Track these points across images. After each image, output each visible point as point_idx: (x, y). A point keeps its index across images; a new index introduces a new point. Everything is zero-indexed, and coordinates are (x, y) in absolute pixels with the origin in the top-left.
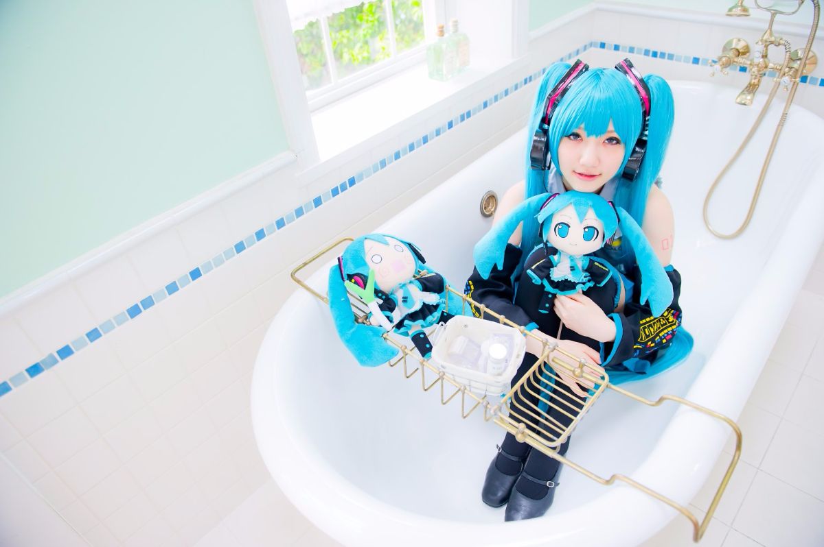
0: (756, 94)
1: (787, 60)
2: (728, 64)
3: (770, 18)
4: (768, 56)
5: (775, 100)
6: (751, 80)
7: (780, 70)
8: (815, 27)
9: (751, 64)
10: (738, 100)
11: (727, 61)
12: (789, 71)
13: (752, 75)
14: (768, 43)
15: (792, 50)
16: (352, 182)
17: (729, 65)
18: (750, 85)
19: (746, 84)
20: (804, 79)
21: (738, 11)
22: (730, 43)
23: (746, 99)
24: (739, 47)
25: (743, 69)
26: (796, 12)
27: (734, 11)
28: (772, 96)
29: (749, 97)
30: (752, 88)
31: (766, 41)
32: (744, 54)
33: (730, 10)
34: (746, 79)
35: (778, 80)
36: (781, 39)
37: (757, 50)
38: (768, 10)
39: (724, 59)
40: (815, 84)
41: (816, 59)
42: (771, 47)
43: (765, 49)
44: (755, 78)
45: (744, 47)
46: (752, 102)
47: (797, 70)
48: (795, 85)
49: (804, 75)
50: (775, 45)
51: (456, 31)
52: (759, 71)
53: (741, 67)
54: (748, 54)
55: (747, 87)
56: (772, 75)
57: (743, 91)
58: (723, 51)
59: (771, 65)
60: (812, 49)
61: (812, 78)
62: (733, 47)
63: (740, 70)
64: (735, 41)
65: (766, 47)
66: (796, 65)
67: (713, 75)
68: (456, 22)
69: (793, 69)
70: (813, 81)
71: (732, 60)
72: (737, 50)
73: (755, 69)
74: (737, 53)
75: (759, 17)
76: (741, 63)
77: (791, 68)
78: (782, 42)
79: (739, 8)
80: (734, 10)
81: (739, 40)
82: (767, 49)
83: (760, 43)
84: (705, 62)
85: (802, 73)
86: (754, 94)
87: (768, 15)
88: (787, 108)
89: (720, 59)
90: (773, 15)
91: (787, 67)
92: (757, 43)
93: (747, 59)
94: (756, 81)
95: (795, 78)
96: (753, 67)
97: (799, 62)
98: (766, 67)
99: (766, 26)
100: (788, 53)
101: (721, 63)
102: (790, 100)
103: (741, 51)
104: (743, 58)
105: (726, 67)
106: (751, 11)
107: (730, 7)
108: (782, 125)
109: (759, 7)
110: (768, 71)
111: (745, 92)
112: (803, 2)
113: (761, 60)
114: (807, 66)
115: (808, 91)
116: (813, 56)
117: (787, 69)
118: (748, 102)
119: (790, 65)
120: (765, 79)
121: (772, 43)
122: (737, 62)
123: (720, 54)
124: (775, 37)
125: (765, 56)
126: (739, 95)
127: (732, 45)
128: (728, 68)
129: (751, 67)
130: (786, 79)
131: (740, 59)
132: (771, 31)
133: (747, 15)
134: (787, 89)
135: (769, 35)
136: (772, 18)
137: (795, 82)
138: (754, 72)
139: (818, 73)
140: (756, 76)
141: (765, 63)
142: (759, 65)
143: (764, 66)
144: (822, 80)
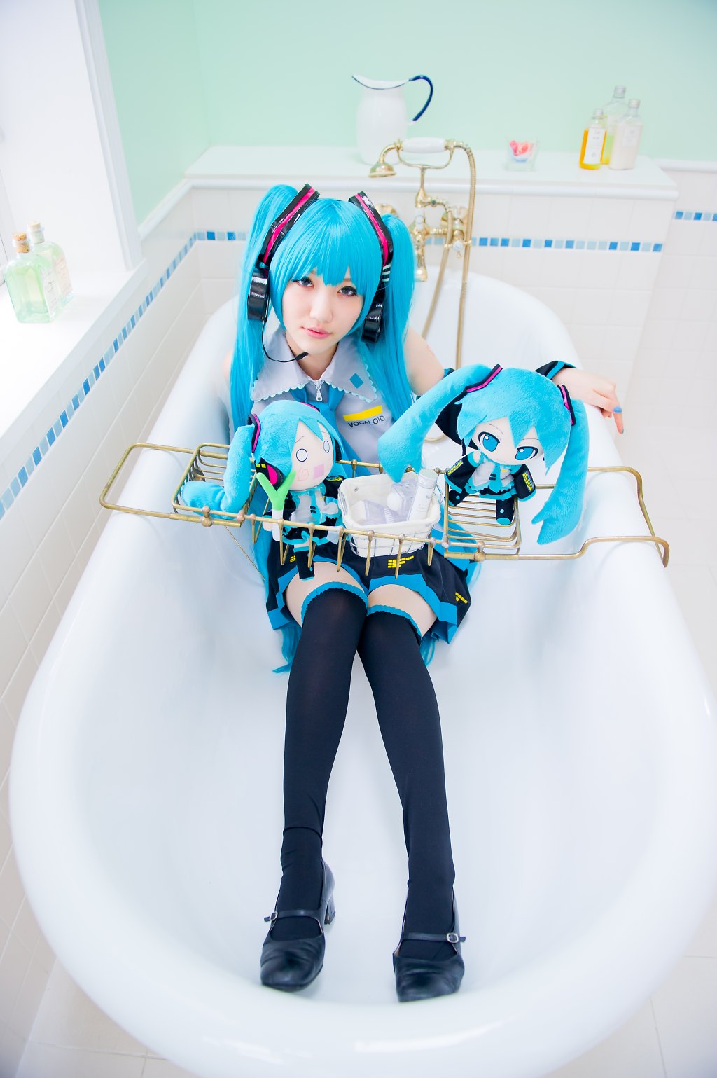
3: (419, 176)
5: (447, 272)
8: (474, 180)
12: (458, 234)
14: (424, 205)
21: (381, 170)
26: (448, 164)
27: (378, 171)
28: (443, 267)
31: (420, 203)
33: (373, 170)
35: (448, 246)
37: (418, 215)
38: (415, 165)
40: (477, 244)
46: (427, 277)
48: (467, 250)
52: (424, 239)
59: (433, 230)
66: (457, 226)
73: (419, 237)
75: (407, 175)
78: (438, 201)
79: (382, 167)
80: (378, 169)
83: (417, 206)
86: (425, 267)
87: (418, 172)
88: (464, 278)
90: (423, 170)
91: (451, 230)
94: (420, 252)
96: (417, 235)
97: (456, 222)
98: (429, 233)
99: (417, 184)
100: (448, 213)
102: (465, 268)
106: (396, 170)
107: (372, 166)
109: (404, 163)
112: (453, 152)
113: (423, 225)
115: (476, 250)
119: (454, 227)
121: (428, 204)
124: (431, 198)
130: (458, 243)
132: (424, 190)
133: (392, 175)
134: (460, 255)
135: (423, 195)
136: (422, 175)
137: (466, 247)
138: (419, 241)
139: (477, 232)
140: (418, 246)
141: (425, 229)
142: (422, 232)
143: (425, 232)
144: (481, 239)
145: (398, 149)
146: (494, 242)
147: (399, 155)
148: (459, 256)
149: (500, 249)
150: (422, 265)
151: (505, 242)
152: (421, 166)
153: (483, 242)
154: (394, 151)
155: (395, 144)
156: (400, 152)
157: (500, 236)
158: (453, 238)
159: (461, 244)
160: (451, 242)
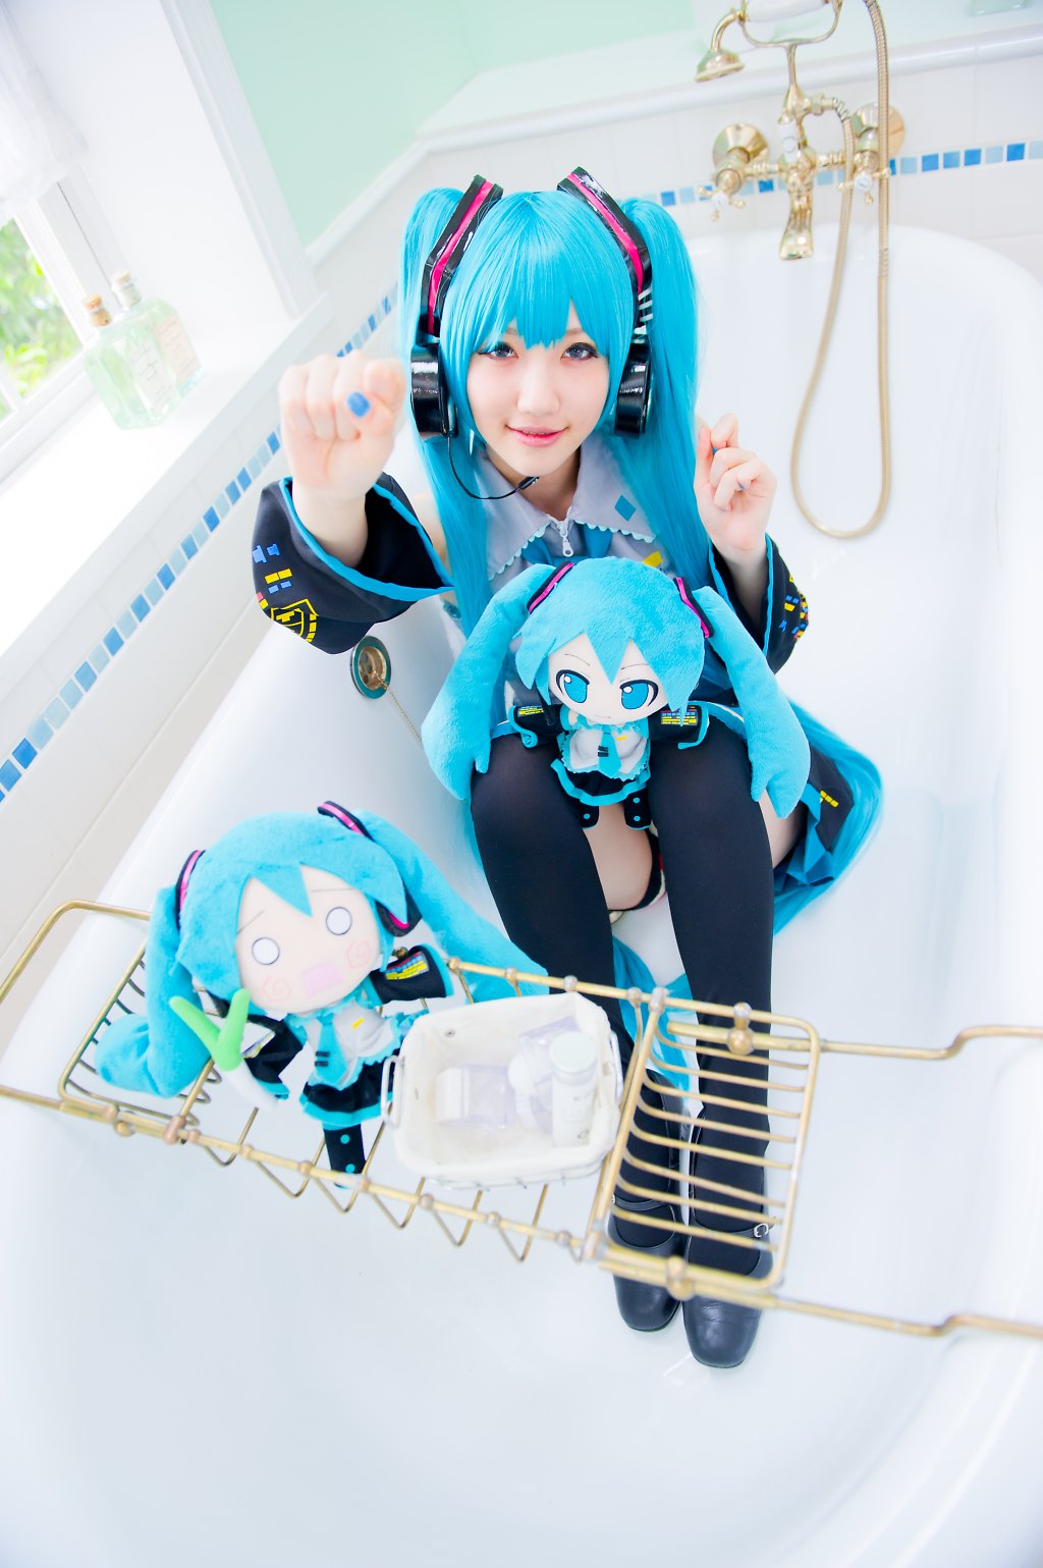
0: (813, 228)
1: (850, 139)
2: (737, 186)
3: (785, 61)
4: (809, 143)
5: (854, 231)
6: (792, 202)
7: (843, 163)
8: (883, 52)
9: (781, 170)
10: (785, 253)
11: (732, 177)
12: (863, 158)
13: (789, 192)
14: (799, 115)
15: (852, 116)
17: (740, 184)
18: (793, 211)
19: (786, 215)
21: (717, 65)
22: (721, 140)
23: (797, 245)
24: (743, 143)
25: (766, 186)
26: (833, 30)
27: (710, 67)
28: (844, 222)
29: (802, 240)
30: (800, 220)
31: (794, 112)
32: (756, 153)
33: (701, 68)
34: (779, 204)
35: (848, 184)
36: (823, 97)
37: (782, 137)
38: (777, 44)
39: (727, 176)
40: (914, 171)
41: (901, 120)
42: (809, 121)
43: (797, 129)
44: (799, 197)
45: (753, 139)
46: (811, 248)
47: (875, 154)
48: (884, 185)
49: (890, 158)
50: (816, 114)
51: (136, 300)
52: (803, 179)
53: (761, 183)
54: (763, 153)
55: (790, 219)
56: (826, 180)
57: (786, 231)
58: (716, 161)
59: (822, 159)
60: (891, 102)
61: (903, 160)
62: (732, 144)
63: (761, 191)
64: (730, 132)
65: (799, 123)
66: (869, 142)
67: (718, 217)
68: (126, 278)
69: (867, 154)
70: (908, 166)
71: (740, 172)
72: (743, 150)
73: (794, 177)
74: (745, 157)
75: (763, 64)
76: (760, 174)
77: (862, 152)
78: (825, 103)
79: (718, 58)
80: (709, 65)
81: (738, 128)
82: (801, 129)
83: (786, 119)
84: (688, 195)
85: (886, 156)
86: (810, 230)
87: (779, 56)
88: (882, 238)
89: (717, 179)
90: (792, 50)
91: (855, 153)
92: (780, 120)
93: (767, 159)
94: (803, 202)
95: (878, 169)
96: (788, 173)
97: (870, 135)
98: (813, 166)
99: (785, 79)
100: (847, 122)
101: (724, 187)
102: (884, 220)
103: (750, 149)
104: (760, 162)
105: (734, 192)
106: (743, 59)
107: (699, 60)
108: (886, 276)
109: (757, 44)
110: (817, 174)
111: (792, 232)
112: (840, 5)
113: (799, 154)
114: (893, 140)
115: (910, 187)
117: (858, 156)
118: (803, 249)
119: (858, 148)
120: (818, 192)
121: (808, 111)
122: (751, 175)
123: (712, 170)
124: (811, 99)
125: (803, 145)
126: (782, 242)
127: (727, 144)
128: (740, 193)
129: (784, 175)
130: (862, 177)
131: (757, 167)
132: (796, 86)
133: (737, 70)
134: (870, 198)
135: (796, 97)
136: (791, 61)
137: (881, 180)
138: (794, 184)
139: (913, 147)
140: (799, 191)
141: (808, 159)
142: (800, 166)
143: (807, 165)
144: (925, 159)
145: (742, 19)
146: (950, 161)
147: (744, 30)
148: (868, 200)
149: (963, 171)
150: (805, 228)
151: (973, 157)
152: (787, 44)
153: (930, 163)
154: (735, 26)
155: (733, 11)
156: (747, 24)
157: (961, 147)
158: (855, 169)
159: (869, 178)
160: (852, 177)
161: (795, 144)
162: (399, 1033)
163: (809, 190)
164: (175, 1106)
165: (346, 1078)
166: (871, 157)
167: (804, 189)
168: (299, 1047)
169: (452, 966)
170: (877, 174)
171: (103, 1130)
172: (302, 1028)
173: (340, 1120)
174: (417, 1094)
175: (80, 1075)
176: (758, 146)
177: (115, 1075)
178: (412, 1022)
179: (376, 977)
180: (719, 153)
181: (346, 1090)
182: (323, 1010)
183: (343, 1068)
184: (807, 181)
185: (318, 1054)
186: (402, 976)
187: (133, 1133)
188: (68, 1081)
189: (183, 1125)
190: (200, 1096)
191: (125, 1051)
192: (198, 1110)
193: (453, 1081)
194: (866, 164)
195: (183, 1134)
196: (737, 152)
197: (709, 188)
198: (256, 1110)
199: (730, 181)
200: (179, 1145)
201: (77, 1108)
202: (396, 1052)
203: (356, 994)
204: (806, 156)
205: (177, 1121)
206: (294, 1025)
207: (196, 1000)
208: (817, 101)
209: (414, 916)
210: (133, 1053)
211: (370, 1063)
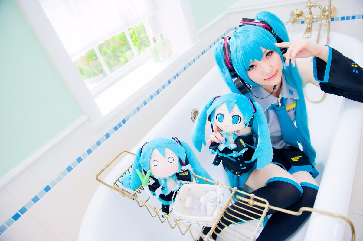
1: (321, 12)
2: (294, 21)
4: (312, 13)
5: (321, 33)
6: (308, 26)
7: (320, 18)
9: (305, 19)
10: (304, 36)
12: (324, 17)
13: (307, 24)
15: (323, 8)
16: (124, 122)
18: (308, 28)
19: (306, 29)
20: (332, 19)
22: (293, 12)
23: (308, 35)
24: (298, 13)
25: (303, 22)
28: (319, 31)
29: (309, 34)
30: (309, 30)
31: (309, 6)
32: (301, 15)
34: (305, 26)
35: (320, 22)
36: (316, 3)
37: (306, 11)
39: (292, 20)
40: (339, 20)
41: (335, 8)
45: (300, 12)
46: (311, 36)
47: (328, 16)
49: (332, 17)
50: (314, 7)
51: (162, 38)
52: (310, 21)
54: (303, 15)
55: (306, 30)
56: (317, 21)
59: (315, 17)
60: (332, 4)
62: (295, 13)
63: (301, 23)
64: (295, 10)
65: (310, 9)
66: (327, 13)
70: (337, 19)
71: (296, 19)
72: (297, 14)
73: (308, 20)
74: (298, 16)
76: (301, 20)
78: (317, 5)
81: (297, 10)
82: (311, 10)
85: (331, 16)
86: (311, 32)
88: (328, 35)
89: (290, 20)
91: (323, 15)
92: (305, 8)
93: (303, 17)
94: (310, 26)
95: (328, 19)
97: (328, 12)
100: (321, 9)
101: (291, 22)
102: (329, 31)
103: (299, 14)
105: (294, 23)
110: (314, 20)
111: (306, 32)
113: (310, 16)
114: (332, 13)
115: (337, 24)
116: (333, 8)
118: (309, 36)
120: (314, 24)
121: (312, 6)
122: (298, 20)
123: (290, 18)
124: (313, 4)
125: (311, 14)
126: (304, 35)
128: (296, 23)
129: (306, 20)
130: (324, 21)
131: (300, 18)
134: (326, 25)
135: (309, 3)
137: (328, 22)
138: (308, 22)
139: (339, 15)
140: (309, 23)
141: (312, 17)
142: (310, 18)
143: (312, 18)
144: (342, 17)
146: (348, 18)
149: (351, 21)
151: (354, 17)
153: (343, 18)
157: (351, 15)
158: (322, 19)
159: (325, 21)
160: (321, 21)
161: (308, 13)
162: (179, 186)
163: (312, 23)
164: (133, 192)
165: (167, 193)
166: (327, 17)
167: (311, 23)
168: (160, 186)
169: (193, 175)
170: (327, 20)
171: (119, 194)
172: (160, 181)
173: (165, 203)
174: (180, 200)
175: (118, 183)
176: (301, 14)
177: (124, 183)
178: (183, 185)
179: (177, 174)
180: (292, 15)
181: (167, 196)
182: (165, 178)
183: (167, 191)
184: (311, 21)
185: (162, 187)
186: (183, 175)
187: (125, 196)
188: (115, 183)
189: (134, 196)
190: (138, 191)
191: (127, 179)
192: (137, 193)
193: (189, 199)
194: (325, 18)
195: (133, 197)
196: (296, 15)
197: (288, 22)
198: (150, 197)
199: (292, 21)
200: (132, 200)
201: (116, 189)
202: (178, 190)
203: (173, 176)
204: (311, 15)
205: (133, 194)
206: (159, 180)
207: (141, 171)
208: (314, 4)
209: (187, 163)
210: (128, 180)
211: (173, 191)
